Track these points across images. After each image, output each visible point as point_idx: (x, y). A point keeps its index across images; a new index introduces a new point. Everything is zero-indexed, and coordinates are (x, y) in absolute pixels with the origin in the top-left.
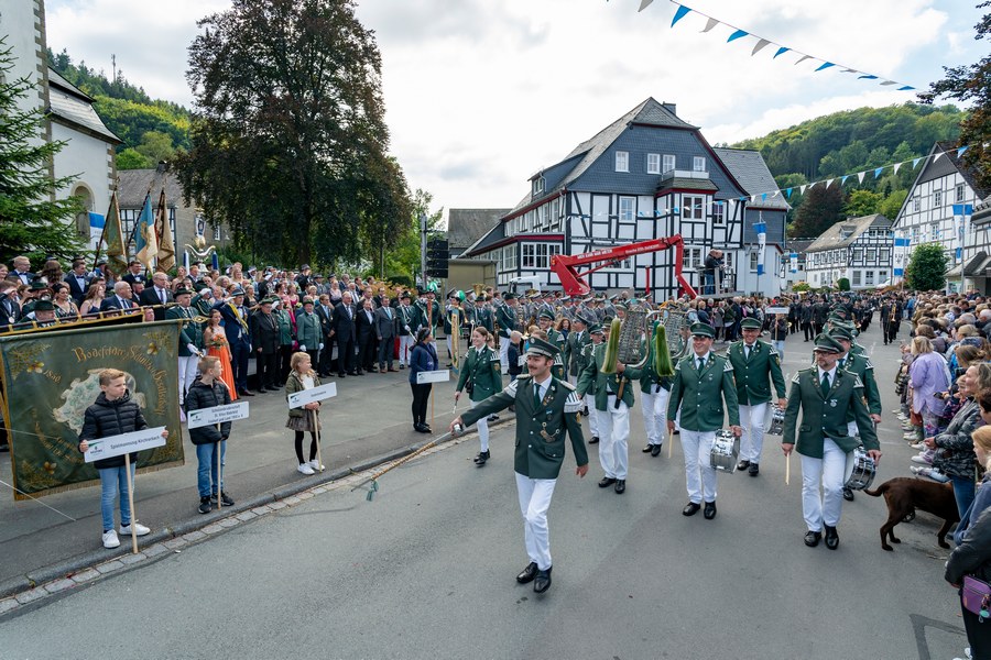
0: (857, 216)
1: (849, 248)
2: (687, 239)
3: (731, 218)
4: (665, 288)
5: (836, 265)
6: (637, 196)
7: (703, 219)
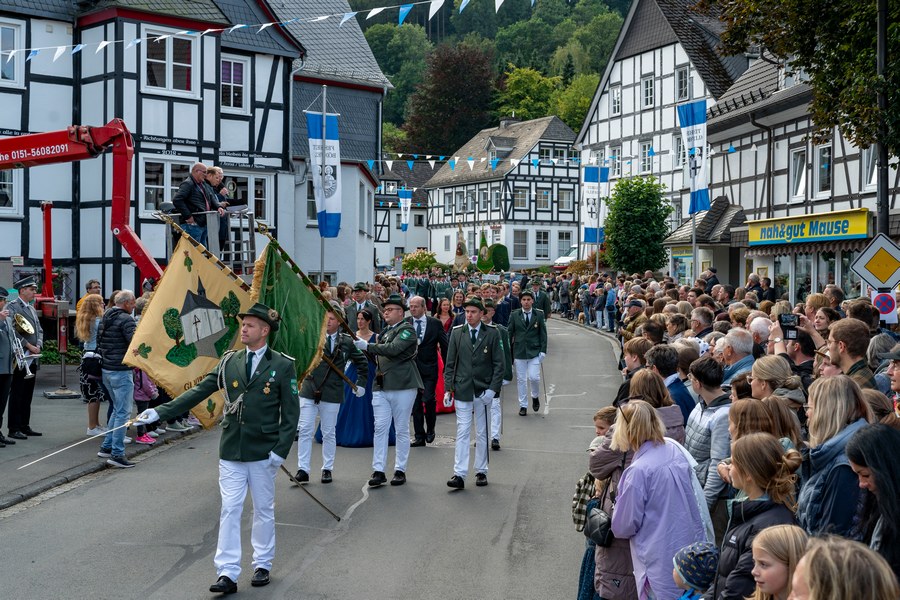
0: (517, 118)
1: (506, 182)
2: (156, 139)
3: (261, 97)
4: (103, 261)
5: (483, 217)
6: (27, 18)
7: (195, 93)
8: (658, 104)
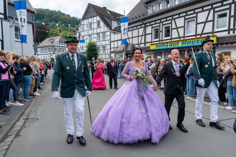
5: (49, 53)
8: (93, 28)
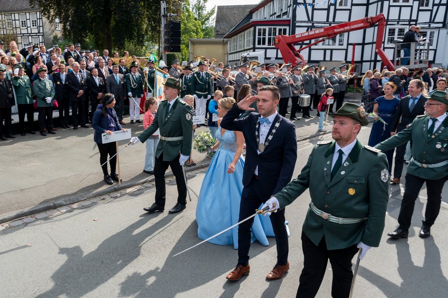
2: (394, 20)
3: (437, 2)
4: (371, 61)
7: (410, 3)
